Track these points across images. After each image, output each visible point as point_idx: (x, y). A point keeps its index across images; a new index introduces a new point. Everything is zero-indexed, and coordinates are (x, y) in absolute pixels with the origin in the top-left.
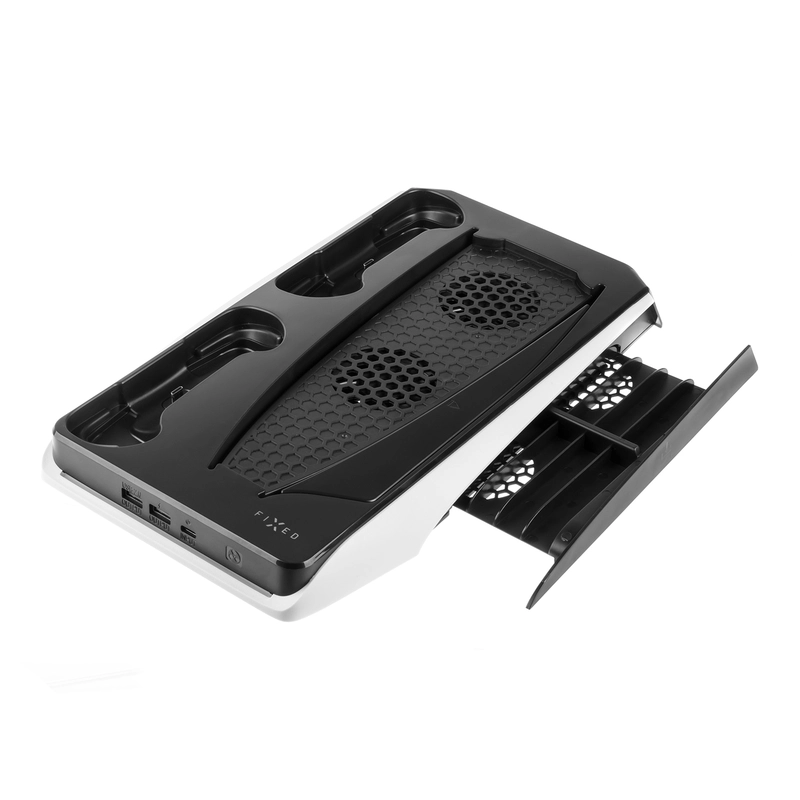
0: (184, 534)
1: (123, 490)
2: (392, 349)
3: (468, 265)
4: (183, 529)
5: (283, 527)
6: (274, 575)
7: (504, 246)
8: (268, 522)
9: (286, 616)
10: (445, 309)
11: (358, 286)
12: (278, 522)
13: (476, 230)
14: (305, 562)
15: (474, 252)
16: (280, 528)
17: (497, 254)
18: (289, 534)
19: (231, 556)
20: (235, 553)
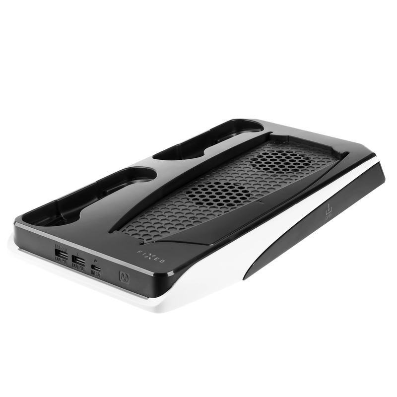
0: (93, 270)
1: (56, 250)
3: (267, 149)
4: (93, 267)
5: (155, 257)
7: (288, 140)
8: (145, 255)
10: (254, 165)
12: (152, 255)
13: (272, 132)
14: (168, 273)
15: (271, 143)
16: (153, 258)
17: (284, 144)
18: (158, 260)
19: (123, 277)
20: (125, 275)
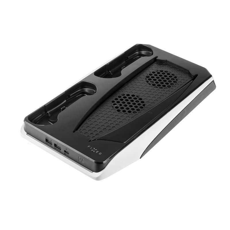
0: (65, 153)
1: (46, 139)
2: (131, 94)
3: (155, 68)
4: (65, 151)
6: (94, 166)
7: (166, 62)
8: (92, 149)
9: (98, 179)
10: (147, 82)
11: (120, 75)
12: (95, 149)
13: (157, 57)
14: (103, 162)
15: (157, 64)
17: (164, 65)
18: (98, 153)
19: (80, 160)
20: (81, 159)
